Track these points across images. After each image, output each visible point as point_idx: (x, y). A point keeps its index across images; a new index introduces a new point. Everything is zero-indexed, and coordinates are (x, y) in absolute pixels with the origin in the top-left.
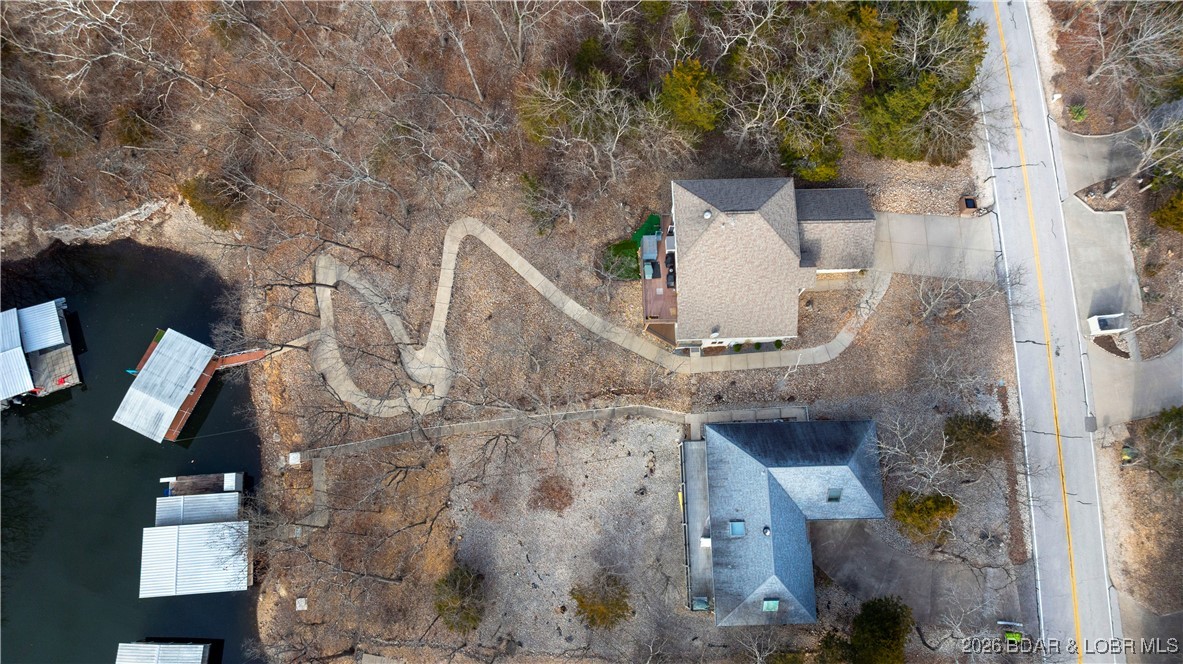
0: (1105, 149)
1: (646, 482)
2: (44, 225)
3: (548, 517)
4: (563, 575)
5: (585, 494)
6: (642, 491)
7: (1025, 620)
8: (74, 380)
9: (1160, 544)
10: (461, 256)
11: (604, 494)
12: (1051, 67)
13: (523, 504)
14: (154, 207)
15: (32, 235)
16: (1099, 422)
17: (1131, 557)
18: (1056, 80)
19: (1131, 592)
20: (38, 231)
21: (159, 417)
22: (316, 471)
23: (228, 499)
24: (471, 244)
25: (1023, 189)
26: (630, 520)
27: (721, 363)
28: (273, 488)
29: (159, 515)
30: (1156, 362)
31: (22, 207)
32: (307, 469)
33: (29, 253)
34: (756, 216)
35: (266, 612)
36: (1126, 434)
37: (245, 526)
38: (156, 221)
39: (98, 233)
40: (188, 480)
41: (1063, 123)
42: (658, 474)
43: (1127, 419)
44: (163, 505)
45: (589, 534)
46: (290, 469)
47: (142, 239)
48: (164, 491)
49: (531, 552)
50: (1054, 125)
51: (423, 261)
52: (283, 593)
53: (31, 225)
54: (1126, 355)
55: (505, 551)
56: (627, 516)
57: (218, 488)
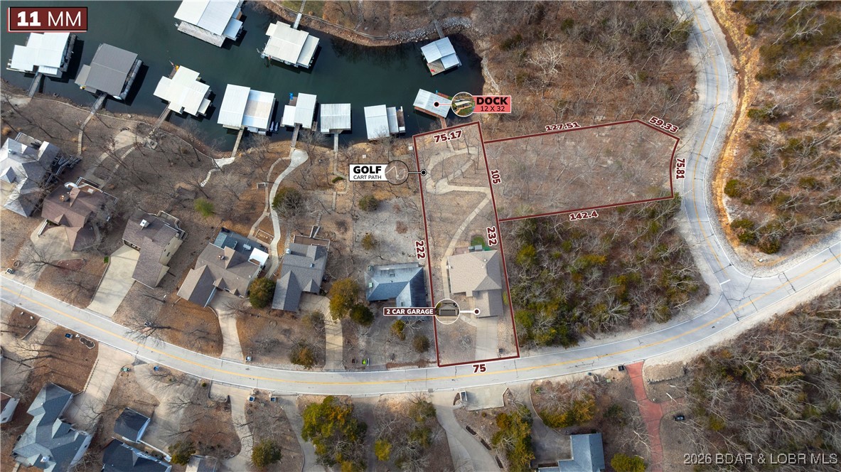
0: (526, 401)
1: (406, 254)
2: (487, 54)
3: (395, 227)
4: (377, 233)
5: (402, 237)
6: (403, 254)
7: (369, 367)
8: (433, 74)
9: (394, 412)
10: (479, 193)
11: (402, 242)
12: (554, 381)
13: (399, 219)
14: (497, 89)
15: (483, 51)
16: (432, 394)
17: (390, 401)
18: (549, 383)
19: (380, 401)
20: (484, 52)
21: (421, 103)
22: (407, 155)
23: (396, 129)
24: (483, 196)
25: (508, 369)
26: (394, 251)
27: (445, 275)
28: (400, 142)
29: (390, 108)
30: (453, 415)
31: (493, 46)
32: (408, 153)
33: (477, 51)
34: (486, 275)
35: (361, 146)
36: (428, 402)
37: (388, 135)
38: (492, 90)
39: (486, 72)
40: (402, 115)
41: (534, 385)
42: (409, 258)
43: (433, 403)
44: (394, 109)
45: (389, 239)
46: (407, 147)
47: (485, 86)
48: (398, 109)
49: (384, 223)
50: (532, 381)
51: (477, 181)
52: (368, 150)
53: (486, 49)
54: (454, 404)
55: (383, 215)
56: (395, 249)
57: (399, 126)
